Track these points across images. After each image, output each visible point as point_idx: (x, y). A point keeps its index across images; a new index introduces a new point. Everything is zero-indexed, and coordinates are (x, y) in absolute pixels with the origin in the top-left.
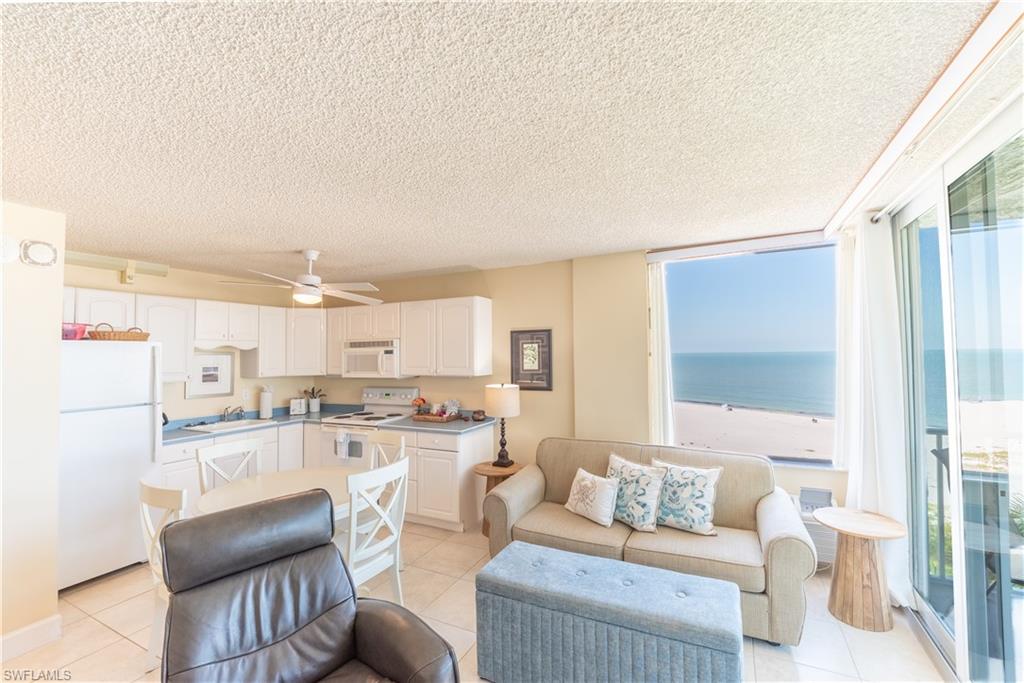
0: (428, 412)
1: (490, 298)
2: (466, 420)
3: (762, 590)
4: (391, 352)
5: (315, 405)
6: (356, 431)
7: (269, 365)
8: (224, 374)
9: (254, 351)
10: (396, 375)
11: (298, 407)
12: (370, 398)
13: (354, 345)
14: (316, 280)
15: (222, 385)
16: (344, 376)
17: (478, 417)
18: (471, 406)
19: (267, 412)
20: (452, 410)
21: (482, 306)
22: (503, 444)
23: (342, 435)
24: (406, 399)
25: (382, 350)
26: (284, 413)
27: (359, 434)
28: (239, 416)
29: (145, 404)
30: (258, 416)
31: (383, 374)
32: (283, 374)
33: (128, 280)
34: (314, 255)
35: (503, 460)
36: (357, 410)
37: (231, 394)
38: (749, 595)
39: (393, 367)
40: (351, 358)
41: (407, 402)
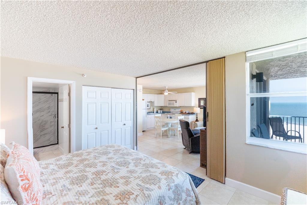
0: (183, 112)
1: (194, 92)
2: (190, 114)
4: (176, 102)
5: (162, 111)
6: (171, 115)
7: (156, 104)
8: (149, 106)
9: (154, 102)
10: (177, 106)
11: (159, 111)
12: (172, 110)
13: (169, 101)
14: (167, 91)
16: (168, 106)
17: (192, 113)
18: (191, 112)
19: (155, 112)
20: (187, 112)
21: (193, 94)
22: (197, 118)
23: (169, 116)
25: (175, 102)
26: (157, 112)
27: (172, 116)
28: (151, 112)
29: (145, 109)
30: (153, 112)
31: (175, 106)
32: (157, 106)
34: (167, 87)
35: (197, 120)
36: (170, 112)
37: (150, 109)
39: (177, 105)
40: (169, 103)
41: (179, 111)
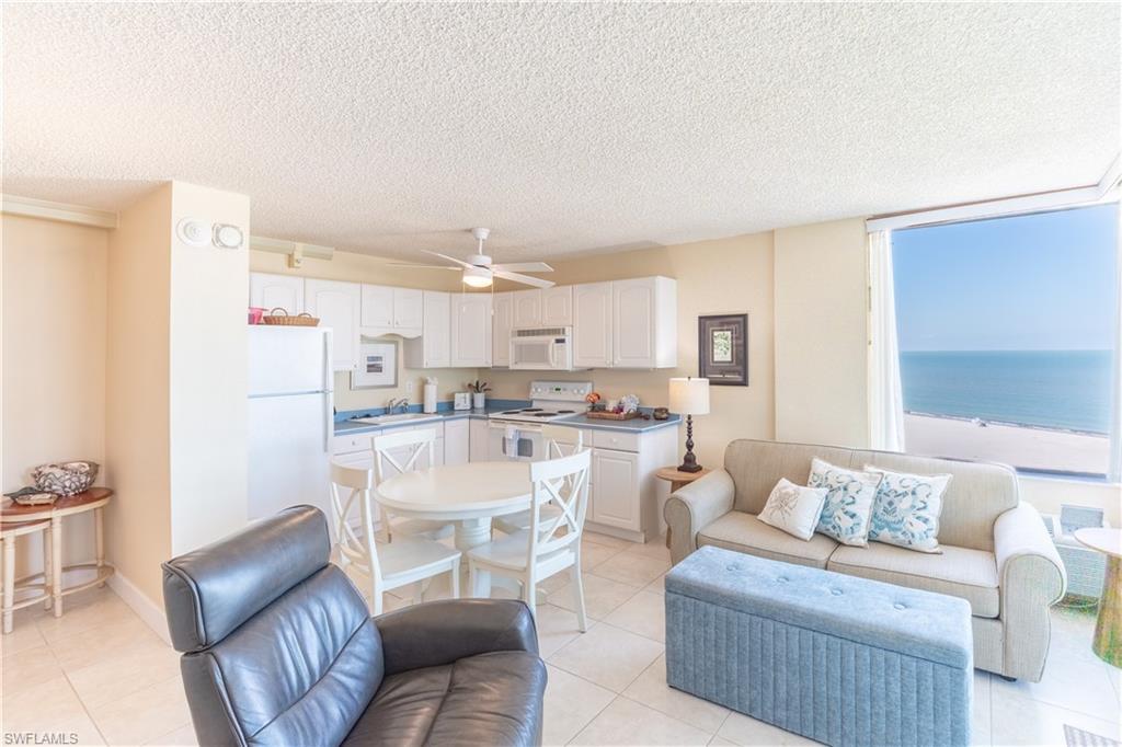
0: (603, 409)
1: (674, 278)
2: (647, 418)
3: (995, 616)
4: (563, 341)
5: (480, 399)
6: (526, 428)
7: (435, 355)
8: (388, 364)
9: (419, 339)
10: (569, 367)
11: (462, 401)
12: (540, 393)
13: (522, 333)
14: (486, 260)
15: (386, 377)
16: (511, 368)
17: (661, 416)
18: (652, 404)
19: (431, 406)
20: (630, 407)
21: (665, 288)
22: (690, 446)
23: (511, 431)
24: (579, 394)
25: (552, 339)
26: (448, 408)
27: (530, 432)
28: (404, 410)
29: (317, 392)
30: (421, 409)
31: (554, 366)
32: (447, 365)
33: (296, 264)
34: (484, 234)
35: (690, 466)
36: (526, 406)
37: (395, 386)
38: (982, 621)
39: (566, 358)
40: (520, 348)
41: (579, 398)
